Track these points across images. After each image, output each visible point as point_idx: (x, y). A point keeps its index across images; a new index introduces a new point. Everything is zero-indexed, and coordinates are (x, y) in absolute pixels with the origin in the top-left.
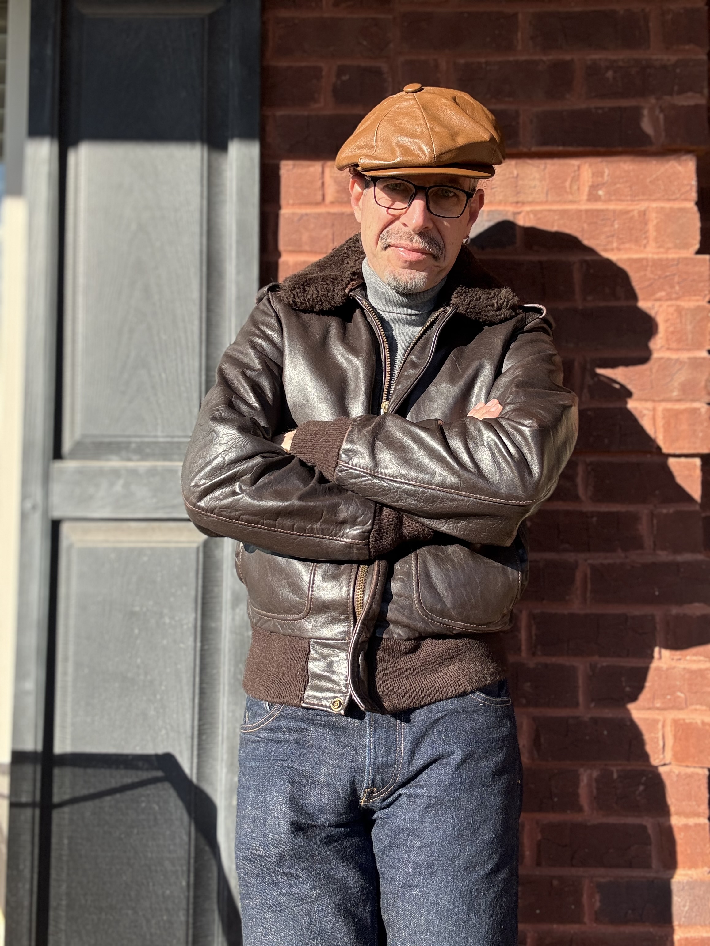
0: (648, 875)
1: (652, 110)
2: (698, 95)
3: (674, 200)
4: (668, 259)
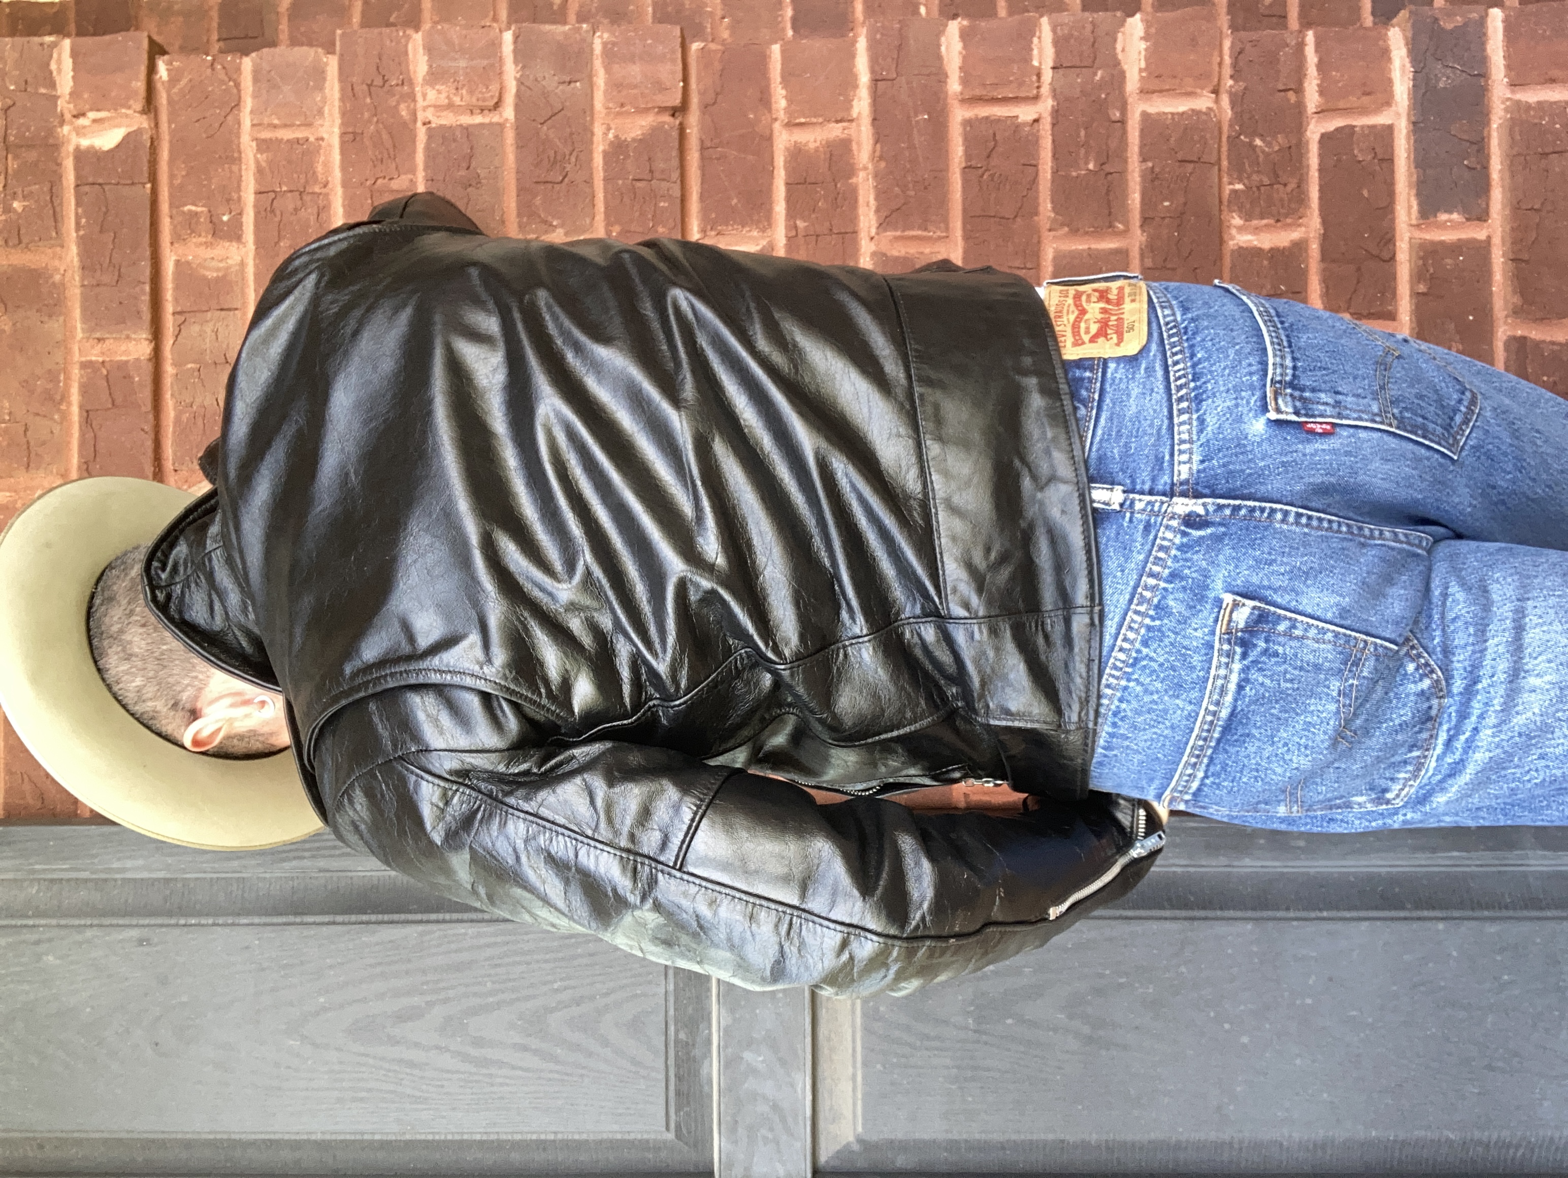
1: (81, 131)
2: (55, 51)
3: (239, 91)
4: (342, 99)
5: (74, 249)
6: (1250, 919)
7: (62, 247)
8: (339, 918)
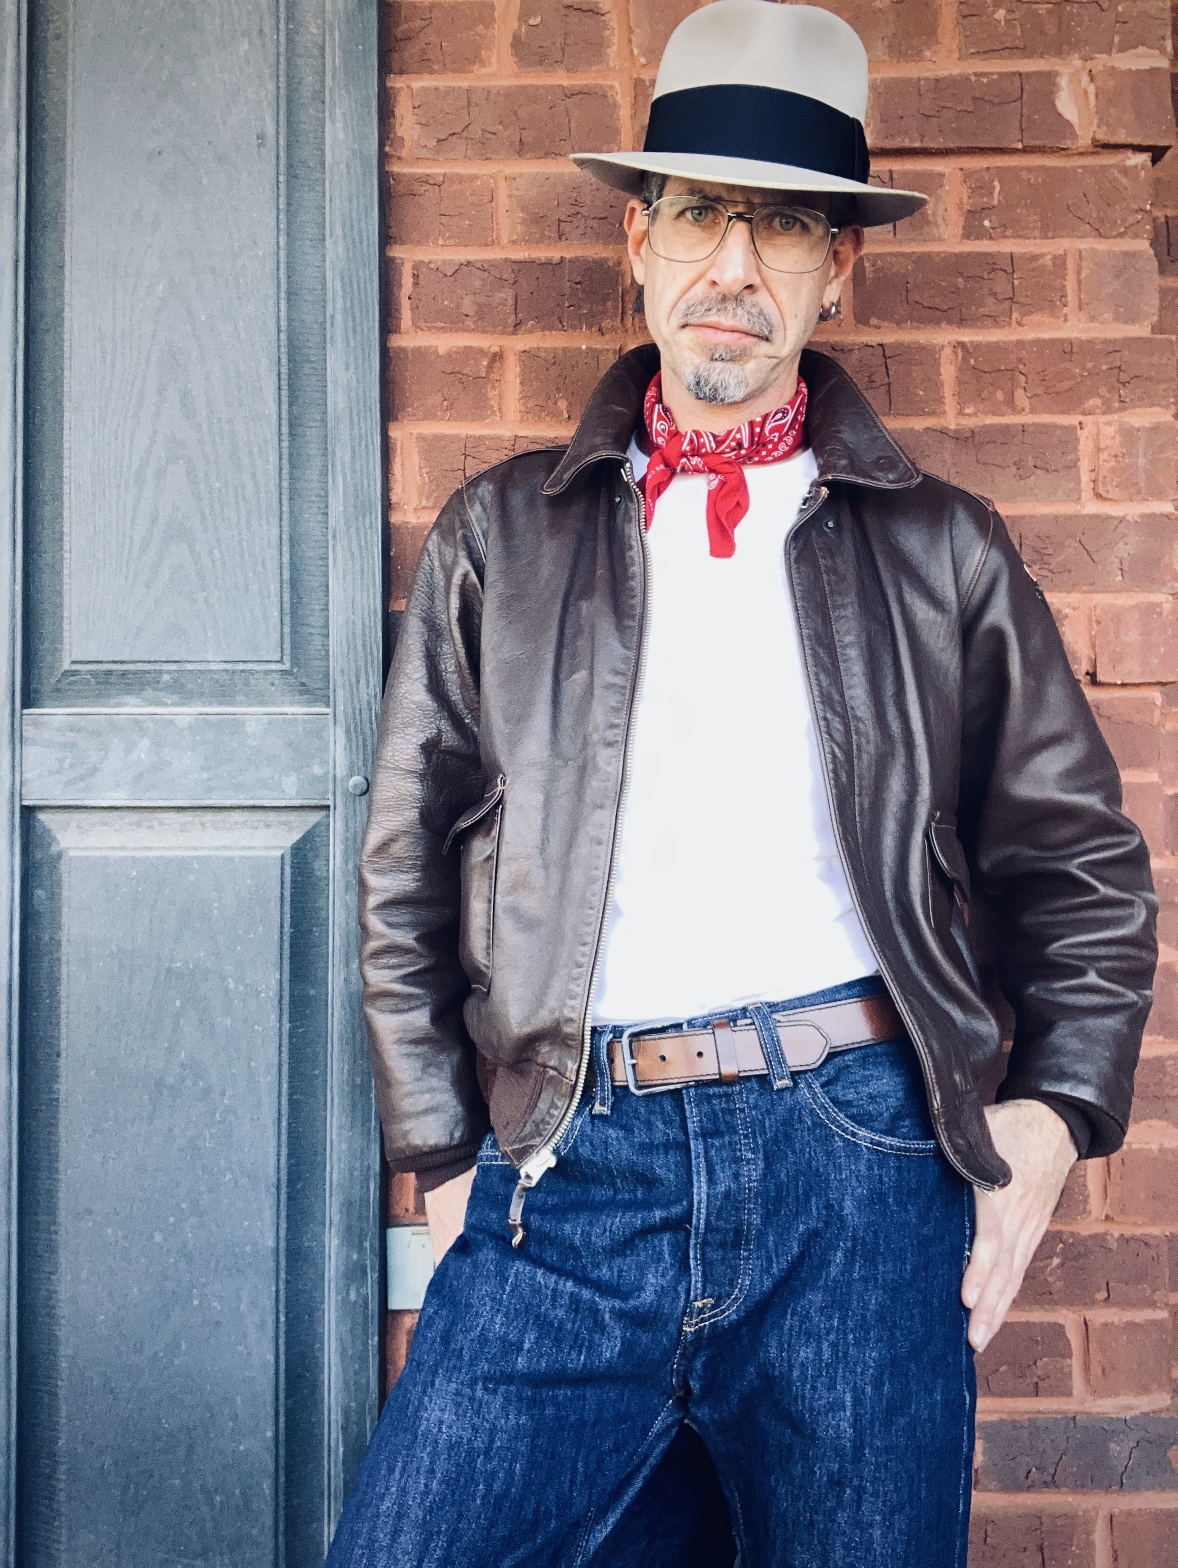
0: (1065, 1408)
1: (1075, 77)
2: (1157, 52)
3: (1115, 237)
4: (1106, 341)
5: (956, 71)
6: (278, 1244)
7: (960, 59)
8: (283, 336)
